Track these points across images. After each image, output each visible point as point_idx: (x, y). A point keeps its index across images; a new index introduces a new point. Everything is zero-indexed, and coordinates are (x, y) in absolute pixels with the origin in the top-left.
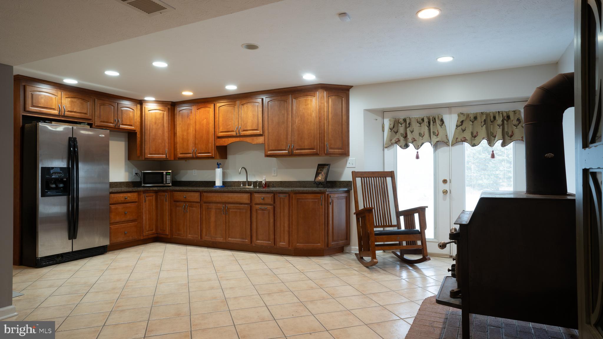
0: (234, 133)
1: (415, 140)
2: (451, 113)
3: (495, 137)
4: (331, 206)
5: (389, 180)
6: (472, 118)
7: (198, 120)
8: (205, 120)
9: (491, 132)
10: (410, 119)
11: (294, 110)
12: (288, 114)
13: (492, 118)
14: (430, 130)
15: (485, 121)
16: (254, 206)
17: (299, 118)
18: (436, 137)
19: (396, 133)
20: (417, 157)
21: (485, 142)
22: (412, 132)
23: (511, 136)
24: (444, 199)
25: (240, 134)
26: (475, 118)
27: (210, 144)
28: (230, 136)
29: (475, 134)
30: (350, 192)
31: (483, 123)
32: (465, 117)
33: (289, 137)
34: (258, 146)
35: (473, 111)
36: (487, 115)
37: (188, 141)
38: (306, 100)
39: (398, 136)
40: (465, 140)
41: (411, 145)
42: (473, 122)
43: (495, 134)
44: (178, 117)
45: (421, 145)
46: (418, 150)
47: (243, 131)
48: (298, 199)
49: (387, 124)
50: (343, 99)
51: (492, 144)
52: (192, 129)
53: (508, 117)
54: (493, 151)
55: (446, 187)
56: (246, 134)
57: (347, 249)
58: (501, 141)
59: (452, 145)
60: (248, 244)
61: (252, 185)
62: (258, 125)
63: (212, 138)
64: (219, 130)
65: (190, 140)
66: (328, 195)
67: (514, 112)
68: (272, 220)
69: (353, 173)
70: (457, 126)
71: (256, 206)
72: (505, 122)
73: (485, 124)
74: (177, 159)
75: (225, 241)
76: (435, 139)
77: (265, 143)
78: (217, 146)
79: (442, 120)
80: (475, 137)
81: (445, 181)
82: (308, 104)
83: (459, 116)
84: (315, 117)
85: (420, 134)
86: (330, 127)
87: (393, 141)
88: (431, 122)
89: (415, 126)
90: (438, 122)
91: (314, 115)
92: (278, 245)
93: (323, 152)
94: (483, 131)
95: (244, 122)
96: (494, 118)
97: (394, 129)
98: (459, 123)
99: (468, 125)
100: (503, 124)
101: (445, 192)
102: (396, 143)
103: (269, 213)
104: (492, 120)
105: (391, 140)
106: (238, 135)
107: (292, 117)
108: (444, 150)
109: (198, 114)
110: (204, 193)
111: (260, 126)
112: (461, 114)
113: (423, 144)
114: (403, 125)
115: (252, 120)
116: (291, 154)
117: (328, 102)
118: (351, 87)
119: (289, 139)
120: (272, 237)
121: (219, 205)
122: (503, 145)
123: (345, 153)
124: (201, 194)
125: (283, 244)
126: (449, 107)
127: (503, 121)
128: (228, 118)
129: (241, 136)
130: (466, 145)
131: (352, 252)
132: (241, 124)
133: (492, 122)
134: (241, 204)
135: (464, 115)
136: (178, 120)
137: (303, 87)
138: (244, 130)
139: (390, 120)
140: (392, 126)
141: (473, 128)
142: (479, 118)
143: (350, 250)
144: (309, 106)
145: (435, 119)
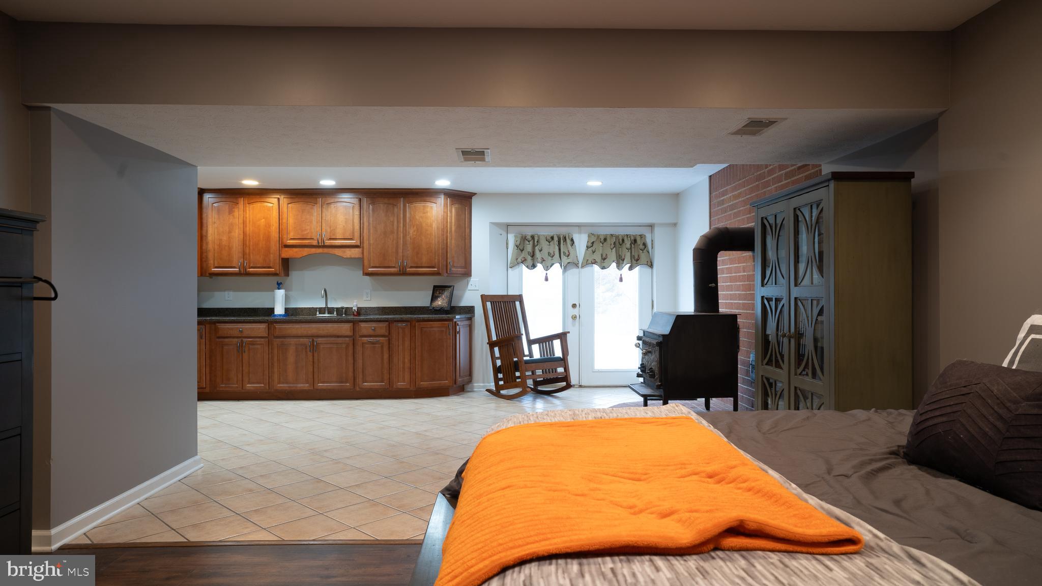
0: (315, 243)
1: (544, 260)
2: (580, 232)
3: (623, 260)
4: (458, 335)
5: (517, 303)
6: (602, 240)
7: (250, 219)
8: (263, 220)
9: (619, 255)
10: (539, 236)
11: (407, 218)
12: (398, 222)
13: (621, 241)
14: (560, 249)
15: (615, 243)
16: (360, 338)
17: (415, 228)
18: (566, 258)
19: (522, 251)
20: (547, 279)
21: (614, 265)
22: (540, 251)
23: (637, 260)
24: (574, 325)
25: (324, 244)
26: (605, 240)
27: (272, 255)
28: (307, 246)
29: (604, 256)
30: (473, 319)
31: (613, 246)
32: (596, 237)
33: (400, 251)
34: (350, 262)
35: (603, 232)
36: (617, 237)
37: (230, 248)
38: (424, 206)
39: (524, 254)
40: (595, 262)
41: (540, 266)
42: (603, 244)
43: (623, 257)
44: (210, 212)
45: (551, 266)
46: (547, 272)
47: (328, 240)
48: (422, 328)
49: (511, 239)
50: (466, 208)
51: (620, 268)
52: (237, 231)
53: (635, 241)
54: (621, 275)
55: (575, 312)
56: (333, 244)
57: (468, 388)
58: (628, 265)
59: (582, 267)
60: (351, 389)
61: (335, 313)
62: (353, 233)
63: (274, 246)
64: (287, 235)
65: (235, 247)
66: (455, 322)
67: (641, 236)
68: (386, 356)
69: (482, 296)
70: (588, 247)
71: (363, 339)
72: (633, 245)
73: (615, 247)
74: (208, 275)
75: (312, 388)
76: (565, 260)
77: (363, 258)
78: (282, 259)
79: (572, 240)
80: (604, 259)
81: (574, 306)
82: (427, 212)
83: (589, 236)
84: (436, 229)
85: (549, 254)
86: (453, 241)
87: (519, 260)
88: (562, 241)
89: (544, 244)
90: (569, 241)
91: (434, 225)
92: (395, 386)
93: (445, 271)
94: (613, 255)
95: (330, 228)
96: (623, 240)
97: (520, 248)
98: (590, 244)
99: (598, 246)
100: (631, 248)
101: (574, 317)
102: (522, 262)
103: (382, 347)
104: (621, 243)
105: (517, 259)
106: (320, 244)
107: (404, 225)
108: (573, 271)
109: (249, 211)
110: (275, 324)
111: (357, 234)
112: (591, 235)
113: (553, 264)
114: (531, 242)
115: (344, 226)
116: (403, 273)
117: (451, 212)
118: (475, 194)
119: (401, 254)
120: (386, 376)
121: (301, 340)
122: (631, 268)
123: (467, 273)
124: (270, 325)
125: (401, 384)
126: (580, 226)
127: (631, 244)
128: (304, 221)
129: (324, 246)
130: (596, 268)
131: (475, 390)
132: (326, 230)
133: (621, 245)
134: (338, 337)
135: (595, 236)
136: (210, 216)
137: (420, 190)
138: (331, 239)
139: (515, 236)
140: (518, 243)
141: (603, 250)
142: (608, 240)
143: (473, 387)
144: (429, 214)
145: (565, 238)
